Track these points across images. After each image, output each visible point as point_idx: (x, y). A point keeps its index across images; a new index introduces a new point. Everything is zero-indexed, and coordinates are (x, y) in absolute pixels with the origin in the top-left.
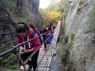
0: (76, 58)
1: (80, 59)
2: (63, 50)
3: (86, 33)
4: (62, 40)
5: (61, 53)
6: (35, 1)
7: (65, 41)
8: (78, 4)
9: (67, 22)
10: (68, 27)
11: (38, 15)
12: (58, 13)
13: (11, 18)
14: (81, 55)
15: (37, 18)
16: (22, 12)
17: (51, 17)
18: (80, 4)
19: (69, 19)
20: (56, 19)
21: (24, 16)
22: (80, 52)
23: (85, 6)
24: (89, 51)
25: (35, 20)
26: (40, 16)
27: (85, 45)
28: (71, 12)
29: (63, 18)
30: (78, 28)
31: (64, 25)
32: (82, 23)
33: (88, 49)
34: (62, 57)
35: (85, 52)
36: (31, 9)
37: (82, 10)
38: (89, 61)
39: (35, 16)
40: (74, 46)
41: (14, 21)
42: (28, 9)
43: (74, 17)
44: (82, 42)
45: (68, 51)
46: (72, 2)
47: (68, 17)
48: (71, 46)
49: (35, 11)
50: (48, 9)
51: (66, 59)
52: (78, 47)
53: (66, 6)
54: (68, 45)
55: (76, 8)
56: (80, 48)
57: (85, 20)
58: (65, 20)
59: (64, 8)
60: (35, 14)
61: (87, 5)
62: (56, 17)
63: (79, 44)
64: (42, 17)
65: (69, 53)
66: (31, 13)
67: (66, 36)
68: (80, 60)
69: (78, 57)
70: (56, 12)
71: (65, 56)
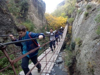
0: (83, 66)
1: (88, 67)
2: (70, 57)
3: (95, 40)
4: (69, 46)
5: (68, 61)
6: (41, 6)
7: (72, 48)
8: (85, 9)
9: (74, 27)
10: (76, 33)
11: (43, 20)
12: (65, 18)
13: (14, 22)
14: (89, 63)
15: (43, 24)
16: (27, 17)
17: (57, 23)
18: (88, 9)
19: (76, 25)
20: (63, 24)
21: (30, 21)
22: (88, 60)
23: (93, 11)
24: (97, 58)
25: (40, 25)
26: (46, 22)
27: (93, 52)
28: (79, 17)
29: (70, 24)
30: (85, 34)
31: (71, 31)
32: (90, 29)
33: (96, 56)
34: (69, 65)
35: (93, 60)
36: (36, 14)
37: (90, 15)
38: (98, 69)
39: (41, 21)
40: (81, 53)
41: (17, 26)
42: (34, 14)
43: (81, 22)
44: (90, 49)
45: (75, 59)
46: (79, 7)
47: (75, 23)
48: (78, 53)
49: (41, 16)
50: (55, 14)
51: (73, 68)
52: (85, 55)
53: (74, 11)
54: (75, 52)
55: (84, 13)
56: (88, 55)
57: (93, 26)
58: (72, 25)
59: (71, 13)
60: (41, 20)
61: (95, 10)
62: (63, 22)
63: (87, 51)
64: (48, 23)
65: (76, 61)
66: (37, 18)
67: (73, 42)
68: (87, 69)
69: (86, 65)
70: (62, 17)
71: (71, 65)
